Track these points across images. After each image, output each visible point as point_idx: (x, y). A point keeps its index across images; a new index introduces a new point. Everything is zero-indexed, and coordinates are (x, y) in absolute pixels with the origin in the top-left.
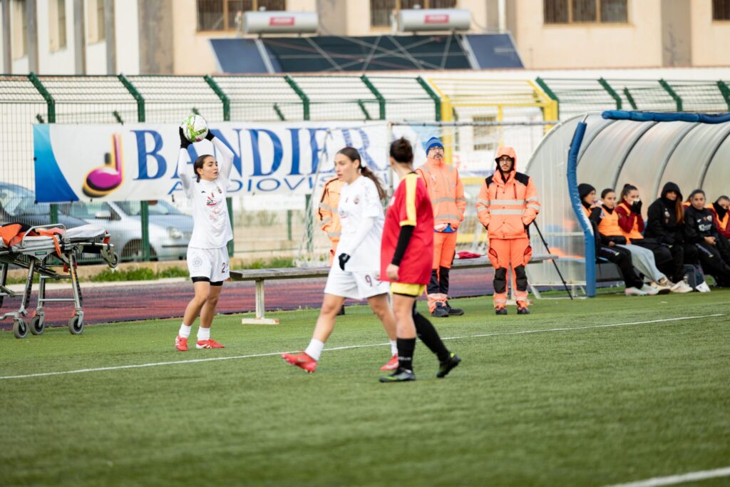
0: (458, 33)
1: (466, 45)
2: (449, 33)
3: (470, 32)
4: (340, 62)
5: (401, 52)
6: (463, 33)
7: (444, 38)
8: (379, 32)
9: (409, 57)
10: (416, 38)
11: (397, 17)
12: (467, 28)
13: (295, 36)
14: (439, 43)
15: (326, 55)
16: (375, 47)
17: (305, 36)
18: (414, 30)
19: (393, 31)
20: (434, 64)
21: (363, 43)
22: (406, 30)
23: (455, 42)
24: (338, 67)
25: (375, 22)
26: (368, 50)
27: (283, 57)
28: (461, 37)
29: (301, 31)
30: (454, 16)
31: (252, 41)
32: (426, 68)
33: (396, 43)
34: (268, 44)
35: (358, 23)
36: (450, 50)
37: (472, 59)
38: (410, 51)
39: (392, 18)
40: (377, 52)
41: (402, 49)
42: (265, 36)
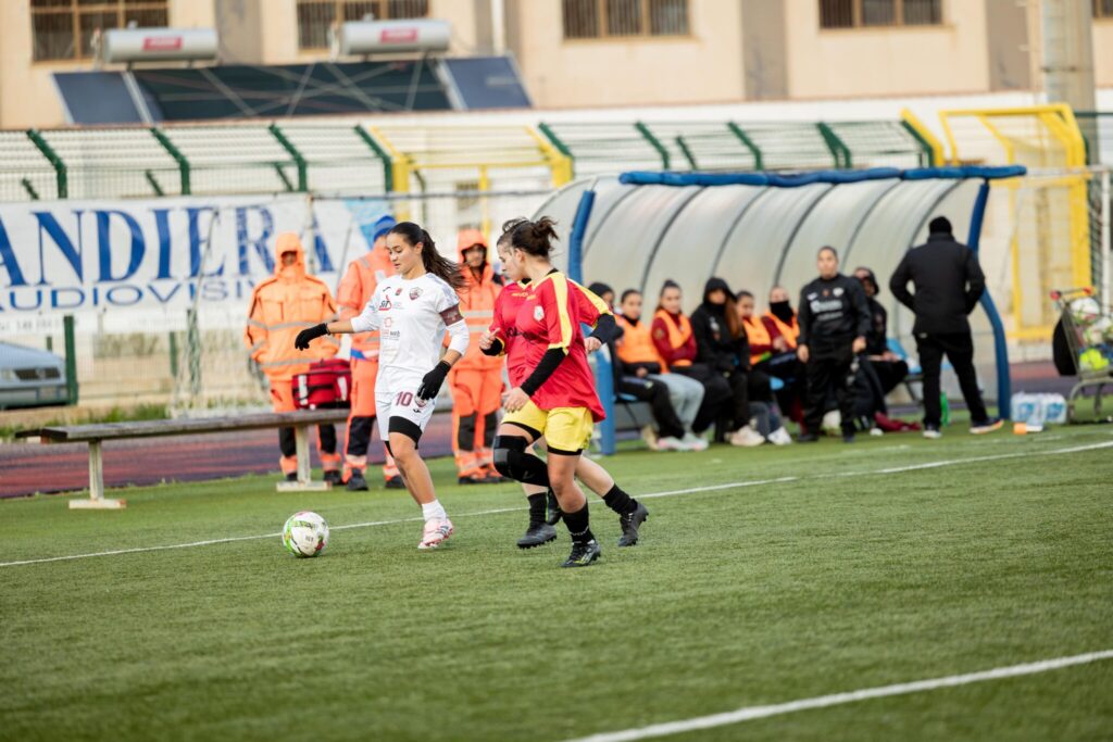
0: (432, 56)
1: (444, 74)
2: (417, 56)
3: (449, 55)
4: (253, 103)
5: (344, 87)
6: (441, 56)
7: (411, 65)
8: (311, 57)
9: (358, 94)
10: (367, 66)
11: (339, 33)
12: (444, 48)
13: (183, 65)
14: (404, 72)
15: (230, 94)
16: (305, 80)
17: (199, 65)
18: (366, 52)
19: (333, 54)
20: (394, 104)
21: (287, 75)
22: (353, 52)
23: (427, 69)
24: (249, 111)
25: (307, 40)
26: (295, 85)
27: (165, 98)
28: (435, 63)
29: (192, 58)
30: (425, 30)
31: (117, 75)
32: (384, 110)
33: (338, 73)
34: (141, 77)
35: (280, 44)
36: (421, 82)
37: (454, 95)
38: (360, 85)
39: (331, 34)
40: (308, 87)
41: (347, 81)
42: (138, 66)
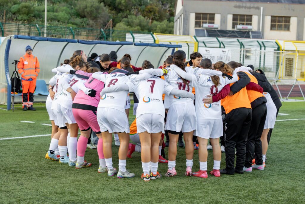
0: (250, 31)
1: (250, 33)
2: (248, 31)
3: (252, 31)
4: (222, 35)
5: (236, 34)
6: (251, 31)
7: (246, 32)
8: (233, 30)
9: (237, 35)
10: (240, 31)
11: (236, 27)
12: (251, 30)
13: (214, 29)
14: (245, 33)
15: (219, 34)
16: (230, 33)
17: (216, 29)
18: (240, 29)
19: (235, 29)
20: (242, 37)
21: (228, 32)
22: (238, 29)
23: (248, 33)
24: (221, 36)
25: (233, 27)
26: (229, 33)
27: (210, 34)
28: (250, 32)
29: (215, 28)
30: (249, 27)
31: (204, 30)
32: (240, 38)
33: (235, 32)
34: (207, 31)
35: (229, 27)
36: (247, 34)
37: (251, 36)
38: (238, 34)
39: (235, 27)
40: (230, 34)
41: (236, 33)
42: (207, 29)
